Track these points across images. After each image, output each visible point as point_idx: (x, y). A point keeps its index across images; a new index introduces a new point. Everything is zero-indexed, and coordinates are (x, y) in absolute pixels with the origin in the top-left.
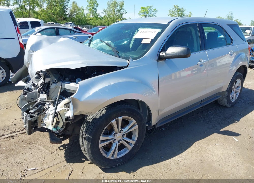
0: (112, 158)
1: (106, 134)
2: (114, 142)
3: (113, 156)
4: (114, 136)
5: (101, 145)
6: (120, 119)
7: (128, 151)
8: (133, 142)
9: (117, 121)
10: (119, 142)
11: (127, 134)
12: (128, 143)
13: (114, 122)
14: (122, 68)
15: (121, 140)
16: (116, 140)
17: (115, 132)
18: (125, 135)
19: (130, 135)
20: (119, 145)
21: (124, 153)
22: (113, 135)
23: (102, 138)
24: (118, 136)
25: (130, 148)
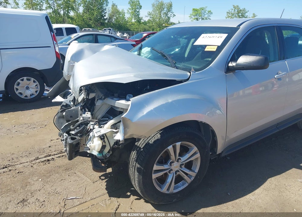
0: (167, 192)
1: (161, 163)
2: (170, 173)
3: (168, 190)
4: (171, 165)
5: (154, 176)
6: (178, 144)
7: (187, 185)
8: (193, 174)
9: (174, 147)
10: (176, 174)
11: (185, 163)
12: (187, 174)
13: (170, 148)
14: (181, 82)
15: (178, 171)
16: (172, 170)
17: (171, 161)
18: (183, 164)
19: (189, 165)
20: (175, 177)
21: (182, 187)
22: (169, 164)
23: (156, 167)
24: (176, 166)
25: (189, 180)
